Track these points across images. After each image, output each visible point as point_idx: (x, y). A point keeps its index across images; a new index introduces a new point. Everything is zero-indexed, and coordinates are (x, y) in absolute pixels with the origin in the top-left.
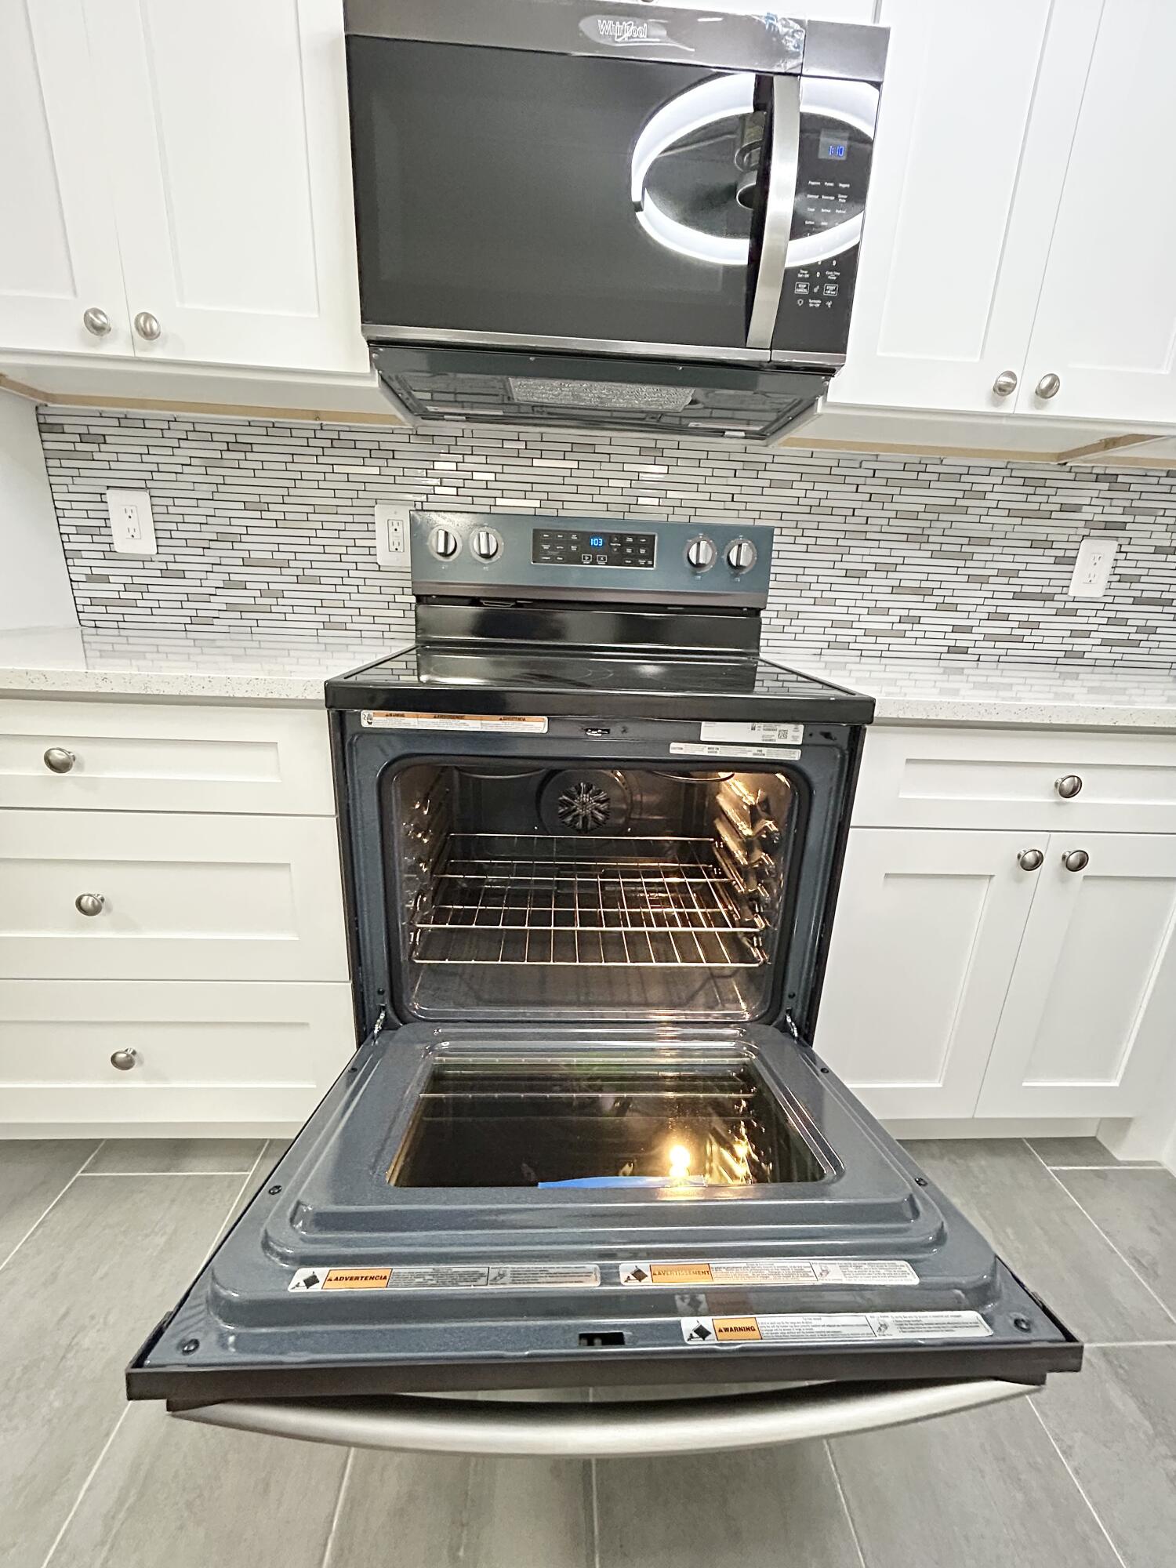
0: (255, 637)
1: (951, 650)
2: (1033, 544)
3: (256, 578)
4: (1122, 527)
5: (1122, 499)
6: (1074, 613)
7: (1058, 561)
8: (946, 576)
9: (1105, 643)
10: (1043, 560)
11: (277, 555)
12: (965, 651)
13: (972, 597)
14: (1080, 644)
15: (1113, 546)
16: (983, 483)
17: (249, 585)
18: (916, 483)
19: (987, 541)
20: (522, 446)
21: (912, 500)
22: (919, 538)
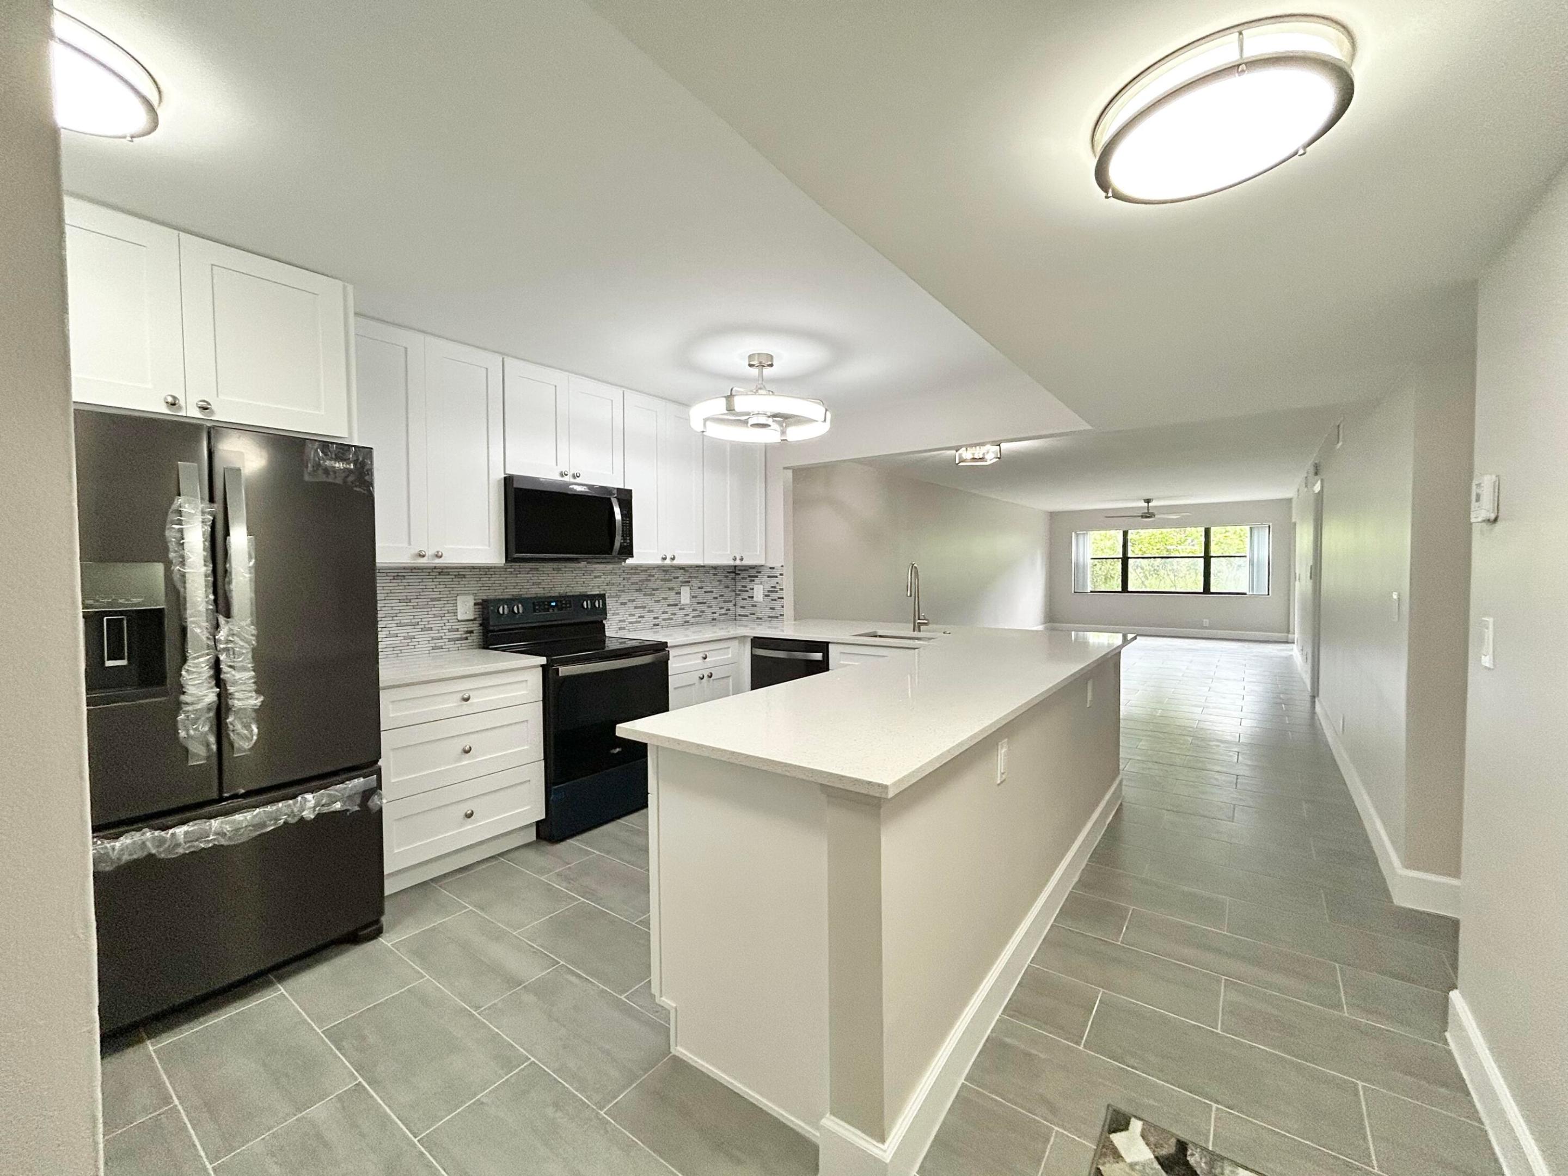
0: (399, 658)
1: (655, 625)
2: (670, 589)
3: (402, 631)
4: (689, 582)
5: (688, 574)
6: (683, 609)
7: (677, 593)
8: (648, 601)
9: (693, 617)
10: (672, 594)
11: (413, 621)
12: (658, 625)
13: (658, 608)
14: (688, 618)
15: (688, 588)
16: (653, 572)
17: (399, 635)
18: (635, 574)
19: (657, 589)
20: (512, 570)
21: (635, 578)
22: (639, 590)
